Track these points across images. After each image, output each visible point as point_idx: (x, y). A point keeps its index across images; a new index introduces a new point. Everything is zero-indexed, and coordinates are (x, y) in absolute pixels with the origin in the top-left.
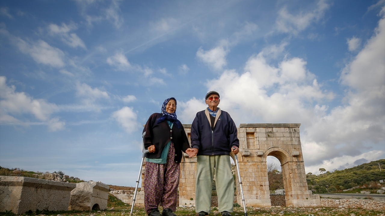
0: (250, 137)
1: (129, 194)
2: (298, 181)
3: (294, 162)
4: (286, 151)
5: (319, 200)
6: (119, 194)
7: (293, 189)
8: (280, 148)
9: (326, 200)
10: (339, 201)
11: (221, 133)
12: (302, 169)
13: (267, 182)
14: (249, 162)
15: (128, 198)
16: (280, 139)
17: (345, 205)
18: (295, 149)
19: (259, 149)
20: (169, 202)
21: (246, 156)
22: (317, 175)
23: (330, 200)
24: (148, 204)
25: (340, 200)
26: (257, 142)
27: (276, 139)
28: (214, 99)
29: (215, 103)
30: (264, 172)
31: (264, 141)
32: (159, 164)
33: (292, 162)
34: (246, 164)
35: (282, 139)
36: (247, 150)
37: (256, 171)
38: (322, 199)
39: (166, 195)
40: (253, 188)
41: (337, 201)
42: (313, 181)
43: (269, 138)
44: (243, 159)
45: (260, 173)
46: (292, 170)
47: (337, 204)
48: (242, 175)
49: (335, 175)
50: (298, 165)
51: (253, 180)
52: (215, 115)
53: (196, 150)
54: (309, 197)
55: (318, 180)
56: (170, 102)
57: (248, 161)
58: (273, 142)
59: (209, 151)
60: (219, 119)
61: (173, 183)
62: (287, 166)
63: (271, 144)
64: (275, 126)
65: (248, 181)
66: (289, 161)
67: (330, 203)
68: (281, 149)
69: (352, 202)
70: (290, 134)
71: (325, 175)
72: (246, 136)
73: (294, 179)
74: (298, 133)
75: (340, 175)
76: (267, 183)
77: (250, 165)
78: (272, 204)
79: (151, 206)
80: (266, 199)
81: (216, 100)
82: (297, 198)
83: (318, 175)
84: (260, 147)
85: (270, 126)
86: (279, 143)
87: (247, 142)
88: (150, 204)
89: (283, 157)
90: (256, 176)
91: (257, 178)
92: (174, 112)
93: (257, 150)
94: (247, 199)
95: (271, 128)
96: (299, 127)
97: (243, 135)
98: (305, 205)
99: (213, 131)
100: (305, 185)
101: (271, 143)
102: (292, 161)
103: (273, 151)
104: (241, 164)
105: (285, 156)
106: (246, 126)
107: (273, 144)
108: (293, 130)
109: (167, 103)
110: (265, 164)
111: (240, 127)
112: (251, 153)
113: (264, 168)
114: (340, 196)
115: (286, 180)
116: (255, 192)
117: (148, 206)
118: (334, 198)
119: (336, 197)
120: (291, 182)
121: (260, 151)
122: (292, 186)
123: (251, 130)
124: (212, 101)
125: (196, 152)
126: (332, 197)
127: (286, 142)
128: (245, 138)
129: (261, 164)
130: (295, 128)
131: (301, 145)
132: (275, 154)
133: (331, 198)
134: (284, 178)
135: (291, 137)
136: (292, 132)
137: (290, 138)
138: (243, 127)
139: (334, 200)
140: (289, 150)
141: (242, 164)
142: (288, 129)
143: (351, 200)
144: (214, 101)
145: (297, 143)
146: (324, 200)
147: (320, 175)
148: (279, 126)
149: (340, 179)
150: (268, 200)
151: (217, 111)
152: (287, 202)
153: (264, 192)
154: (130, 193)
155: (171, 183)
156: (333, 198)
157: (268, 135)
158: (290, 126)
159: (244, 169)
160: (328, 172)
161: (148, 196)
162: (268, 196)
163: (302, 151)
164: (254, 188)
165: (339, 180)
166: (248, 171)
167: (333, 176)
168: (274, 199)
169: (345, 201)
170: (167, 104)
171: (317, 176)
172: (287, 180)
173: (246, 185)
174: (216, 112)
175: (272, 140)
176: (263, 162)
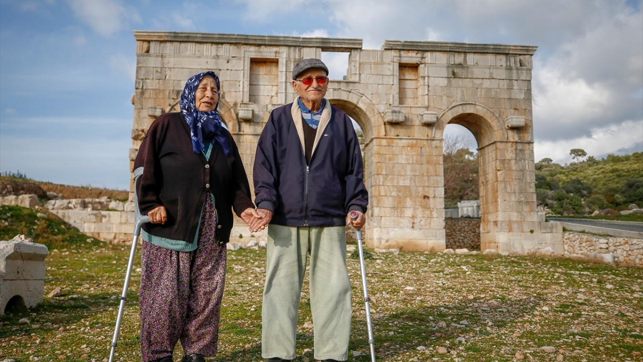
0: (409, 75)
1: (97, 210)
2: (515, 190)
3: (509, 142)
4: (494, 114)
5: (560, 235)
6: (70, 208)
7: (500, 208)
8: (478, 107)
9: (577, 237)
10: (606, 241)
11: (327, 171)
12: (527, 162)
13: (440, 189)
14: (401, 139)
15: (94, 220)
16: (482, 84)
17: (619, 251)
18: (517, 111)
19: (427, 108)
20: (199, 338)
21: (394, 124)
22: (563, 165)
23: (585, 237)
24: (149, 347)
25: (611, 239)
26: (425, 89)
27: (471, 84)
28: (315, 84)
29: (317, 92)
30: (435, 164)
31: (441, 87)
32: (178, 252)
33: (506, 142)
34: (393, 143)
35: (487, 84)
36: (397, 109)
37: (417, 161)
38: (567, 234)
39: (194, 323)
40: (406, 203)
41: (603, 240)
42: (553, 181)
43: (454, 81)
44: (386, 131)
45: (425, 167)
46: (503, 161)
47: (601, 248)
48: (382, 170)
49: (608, 167)
50: (520, 150)
51: (407, 183)
52: (317, 123)
53: (267, 213)
54: (536, 229)
55: (564, 178)
56: (204, 82)
57: (398, 136)
58: (462, 91)
59: (298, 215)
60: (324, 133)
61: (211, 293)
62: (492, 152)
63: (459, 96)
64: (473, 51)
65: (396, 185)
66: (498, 140)
67: (584, 244)
68: (480, 108)
69: (636, 247)
70: (508, 71)
71: (582, 167)
72: (397, 73)
73: (505, 184)
74: (527, 70)
75: (619, 166)
76: (441, 191)
77: (403, 147)
78: (449, 239)
79: (157, 352)
80: (434, 229)
81: (321, 85)
82: (508, 231)
83: (566, 164)
84: (431, 101)
85: (460, 50)
86: (479, 93)
87: (399, 88)
88: (153, 348)
89: (485, 130)
90: (415, 174)
91: (417, 180)
92: (214, 107)
93: (424, 109)
94: (390, 229)
95: (463, 55)
96: (532, 55)
97: (391, 68)
98: (525, 247)
99: (308, 168)
100: (530, 200)
101: (459, 92)
102: (505, 140)
103: (461, 115)
104: (380, 142)
105: (490, 127)
106: (399, 48)
107: (463, 95)
108: (515, 62)
109: (198, 86)
110: (438, 145)
111: (386, 49)
112: (407, 115)
113: (436, 156)
114: (609, 230)
115: (487, 185)
116: (409, 213)
117: (148, 353)
118: (596, 235)
119: (601, 232)
120: (497, 191)
121: (430, 112)
122: (499, 200)
123: (411, 57)
124: (311, 88)
125: (268, 219)
126: (591, 231)
127: (496, 92)
128: (395, 77)
129: (430, 146)
130: (522, 57)
131: (531, 102)
132: (466, 119)
133: (588, 233)
134: (481, 179)
135: (509, 80)
136: (514, 68)
137: (506, 82)
138: (391, 49)
139: (595, 239)
140: (500, 112)
141: (384, 142)
142: (503, 58)
143: (635, 241)
144: (316, 89)
145: (522, 96)
146: (571, 236)
147: (571, 164)
148: (481, 50)
149: (619, 176)
150: (438, 232)
151: (322, 112)
152: (484, 238)
153: (431, 212)
154: (99, 207)
155: (205, 293)
156: (594, 234)
157: (454, 73)
158: (511, 52)
159: (387, 156)
160: (591, 159)
161: (149, 328)
162: (439, 222)
163: (532, 115)
164: (409, 202)
165: (616, 180)
166: (396, 162)
167: (602, 168)
168: (454, 227)
169: (622, 243)
170: (196, 88)
171: (562, 168)
172: (490, 186)
173: (388, 194)
174: (318, 114)
175: (461, 85)
176: (433, 140)
